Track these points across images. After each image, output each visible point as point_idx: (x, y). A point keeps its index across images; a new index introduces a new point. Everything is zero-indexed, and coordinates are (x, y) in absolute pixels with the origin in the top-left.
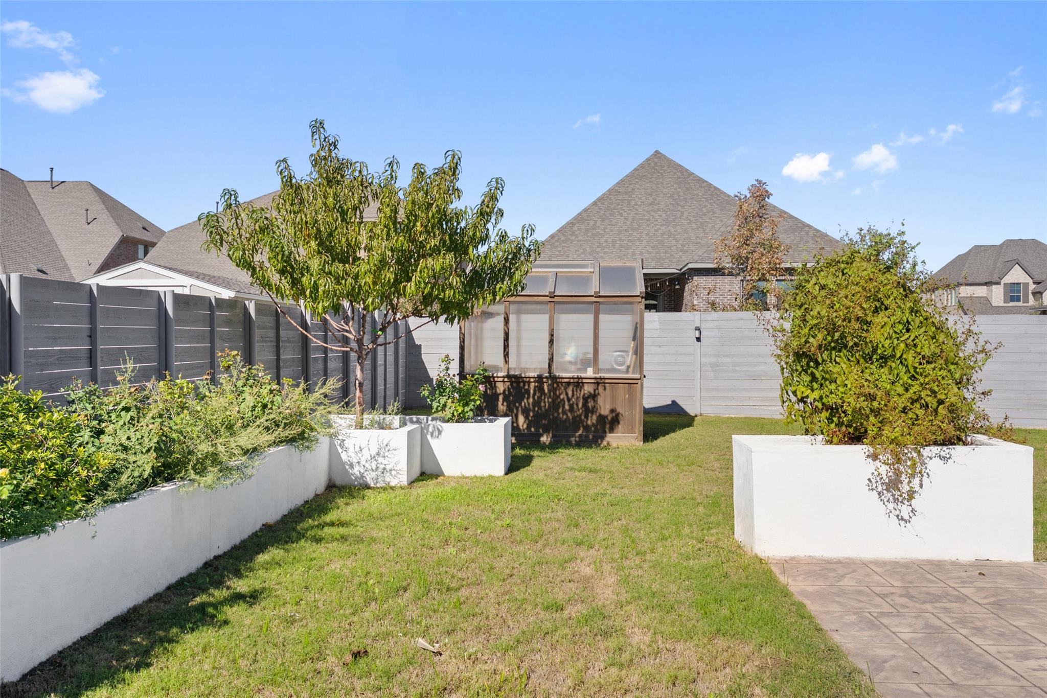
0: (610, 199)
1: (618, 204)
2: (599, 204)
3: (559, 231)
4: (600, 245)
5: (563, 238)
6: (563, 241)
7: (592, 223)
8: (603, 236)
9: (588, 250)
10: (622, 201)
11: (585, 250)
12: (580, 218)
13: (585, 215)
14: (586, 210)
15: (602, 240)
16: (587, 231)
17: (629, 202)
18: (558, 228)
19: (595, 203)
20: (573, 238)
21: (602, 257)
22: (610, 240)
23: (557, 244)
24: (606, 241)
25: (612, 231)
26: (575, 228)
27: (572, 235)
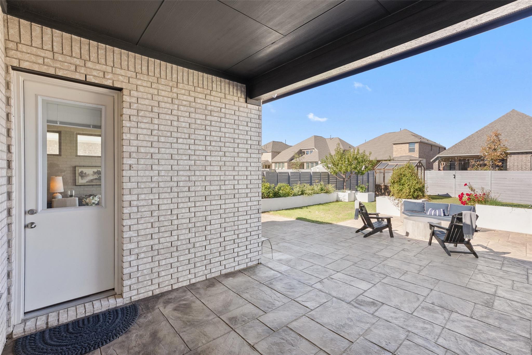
0: (484, 130)
1: (487, 131)
2: (479, 132)
3: (459, 142)
4: (474, 146)
5: (460, 144)
6: (460, 146)
7: (473, 139)
8: (476, 143)
9: (468, 148)
10: (489, 130)
11: (467, 148)
12: (469, 138)
13: (471, 136)
14: (472, 135)
15: (475, 144)
16: (470, 141)
17: (492, 130)
18: (459, 141)
19: (477, 132)
20: (464, 144)
21: (473, 150)
22: (478, 144)
23: (457, 147)
24: (477, 145)
25: (480, 141)
26: (466, 141)
27: (464, 143)
